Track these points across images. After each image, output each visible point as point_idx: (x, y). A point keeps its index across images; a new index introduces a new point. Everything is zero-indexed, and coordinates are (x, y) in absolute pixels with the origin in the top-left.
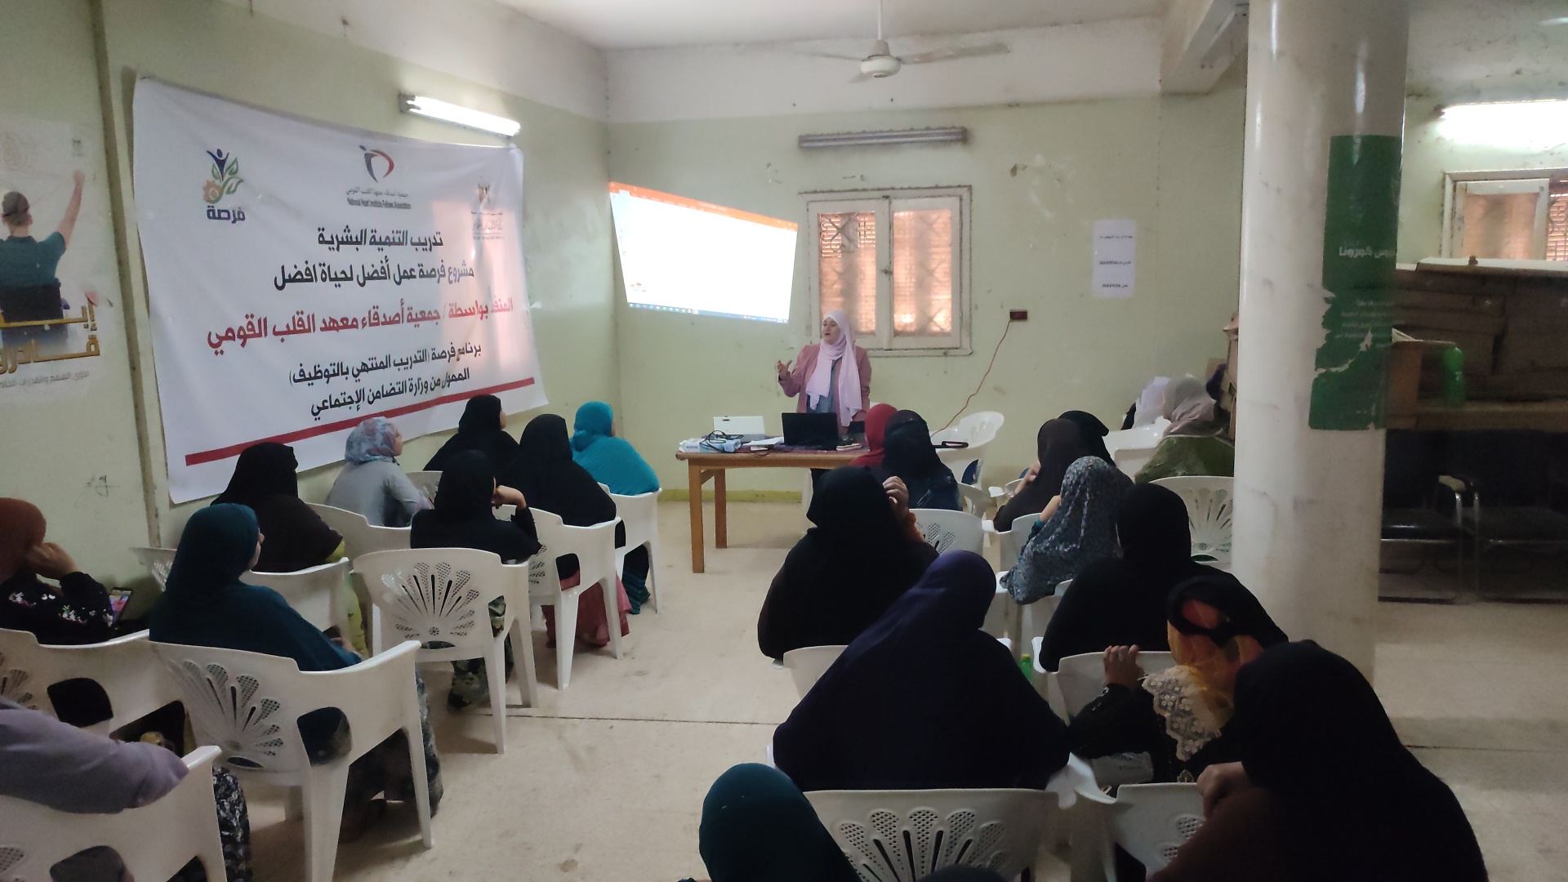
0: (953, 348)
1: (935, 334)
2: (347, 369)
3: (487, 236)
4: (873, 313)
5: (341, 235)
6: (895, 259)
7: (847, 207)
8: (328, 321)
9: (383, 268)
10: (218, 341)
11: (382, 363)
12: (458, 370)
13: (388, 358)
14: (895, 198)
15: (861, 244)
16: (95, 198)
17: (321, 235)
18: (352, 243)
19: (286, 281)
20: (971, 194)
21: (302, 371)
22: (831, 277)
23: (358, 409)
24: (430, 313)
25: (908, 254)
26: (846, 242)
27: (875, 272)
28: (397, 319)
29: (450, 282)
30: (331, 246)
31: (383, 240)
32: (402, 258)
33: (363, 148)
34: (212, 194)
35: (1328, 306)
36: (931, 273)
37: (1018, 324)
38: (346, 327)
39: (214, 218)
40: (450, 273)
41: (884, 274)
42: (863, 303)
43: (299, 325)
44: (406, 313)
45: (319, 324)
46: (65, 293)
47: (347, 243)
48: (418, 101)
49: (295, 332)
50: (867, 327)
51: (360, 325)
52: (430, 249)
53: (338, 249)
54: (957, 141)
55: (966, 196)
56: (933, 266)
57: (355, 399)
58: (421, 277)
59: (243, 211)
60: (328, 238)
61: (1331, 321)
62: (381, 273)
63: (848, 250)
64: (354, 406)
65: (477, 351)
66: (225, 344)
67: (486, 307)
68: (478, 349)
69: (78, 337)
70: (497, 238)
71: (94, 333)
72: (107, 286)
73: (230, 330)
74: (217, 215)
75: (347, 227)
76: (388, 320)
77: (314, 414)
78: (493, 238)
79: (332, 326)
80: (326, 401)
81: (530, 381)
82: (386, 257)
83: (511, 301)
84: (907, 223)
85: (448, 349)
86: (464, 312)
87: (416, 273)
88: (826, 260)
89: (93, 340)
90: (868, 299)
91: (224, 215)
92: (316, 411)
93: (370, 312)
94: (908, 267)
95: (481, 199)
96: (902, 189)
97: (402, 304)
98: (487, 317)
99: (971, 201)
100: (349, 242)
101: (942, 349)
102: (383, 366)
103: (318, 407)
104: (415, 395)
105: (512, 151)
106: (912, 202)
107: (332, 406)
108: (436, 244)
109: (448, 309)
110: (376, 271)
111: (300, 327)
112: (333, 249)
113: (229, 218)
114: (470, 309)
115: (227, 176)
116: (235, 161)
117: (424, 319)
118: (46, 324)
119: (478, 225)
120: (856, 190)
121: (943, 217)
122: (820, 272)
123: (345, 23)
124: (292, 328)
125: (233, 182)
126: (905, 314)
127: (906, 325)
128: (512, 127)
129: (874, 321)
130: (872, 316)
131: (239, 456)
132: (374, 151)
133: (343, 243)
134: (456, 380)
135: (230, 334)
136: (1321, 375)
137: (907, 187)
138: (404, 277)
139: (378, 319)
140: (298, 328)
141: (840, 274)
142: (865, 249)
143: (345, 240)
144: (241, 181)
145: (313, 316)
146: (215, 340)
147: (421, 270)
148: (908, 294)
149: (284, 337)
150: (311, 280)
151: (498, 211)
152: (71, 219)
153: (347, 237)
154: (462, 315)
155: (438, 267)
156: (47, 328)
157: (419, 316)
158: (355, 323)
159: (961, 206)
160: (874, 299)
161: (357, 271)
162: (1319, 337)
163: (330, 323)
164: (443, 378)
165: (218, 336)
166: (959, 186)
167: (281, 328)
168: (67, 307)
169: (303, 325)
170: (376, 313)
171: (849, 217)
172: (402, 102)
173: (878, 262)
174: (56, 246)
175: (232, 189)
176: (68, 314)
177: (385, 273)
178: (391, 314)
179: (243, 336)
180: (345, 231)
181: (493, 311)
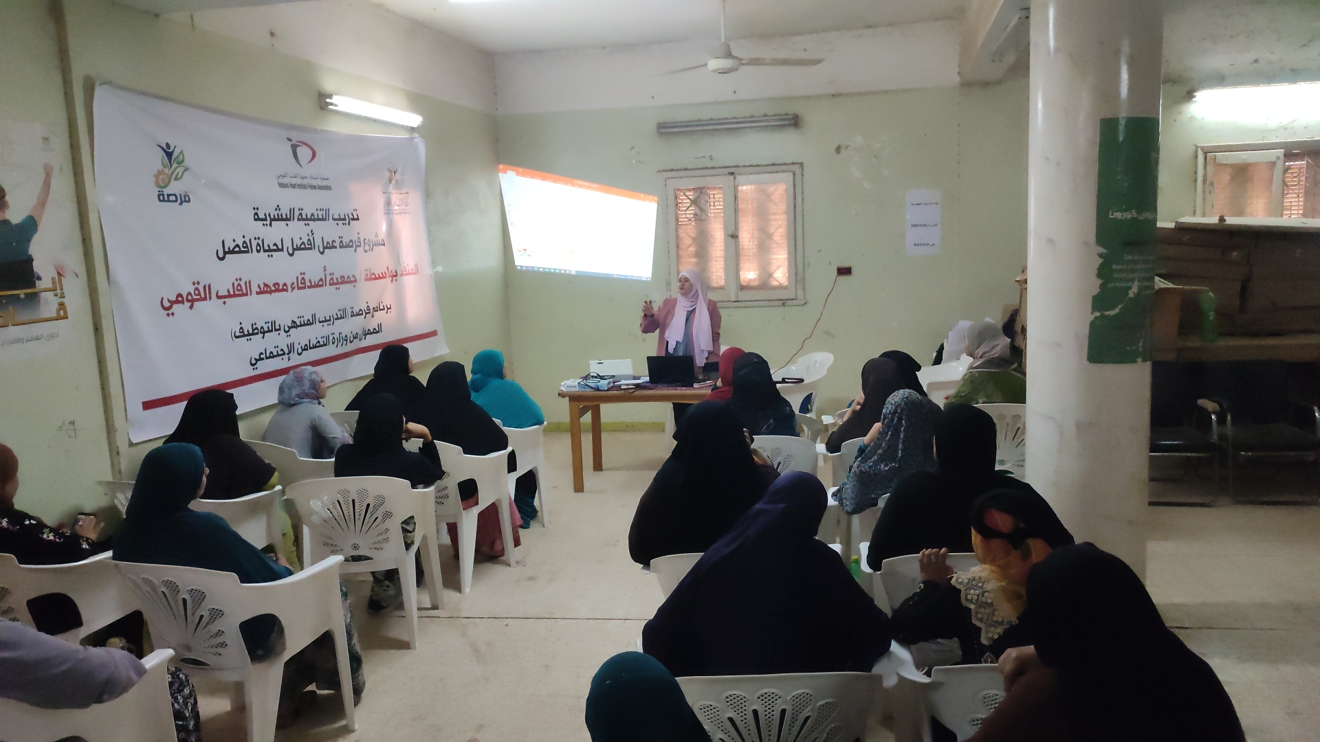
0: (790, 300)
1: (774, 288)
2: (280, 326)
3: (396, 212)
4: (722, 270)
5: (273, 213)
6: (740, 225)
7: (699, 182)
8: (262, 287)
9: (309, 240)
10: (169, 304)
11: (309, 320)
12: (373, 325)
13: (314, 316)
14: (739, 174)
15: (711, 213)
16: (62, 186)
17: (256, 214)
18: (282, 220)
19: (227, 252)
20: (803, 170)
21: (241, 328)
22: (687, 241)
23: (289, 360)
24: (348, 277)
25: (750, 221)
26: (699, 212)
27: (723, 237)
28: (321, 283)
29: (366, 251)
30: (265, 222)
31: (309, 217)
32: (325, 231)
33: (289, 140)
34: (162, 181)
35: (1101, 260)
36: (770, 236)
37: (843, 278)
38: (278, 290)
39: (164, 201)
40: (365, 244)
41: (731, 238)
42: (714, 263)
43: (238, 290)
44: (328, 278)
45: (255, 289)
46: (38, 267)
47: (278, 220)
48: (335, 99)
49: (235, 296)
50: (717, 283)
51: (290, 289)
52: (349, 224)
53: (271, 225)
54: (789, 125)
55: (798, 171)
56: (772, 231)
57: (286, 351)
58: (341, 247)
59: (188, 194)
60: (262, 216)
61: (1104, 272)
62: (308, 244)
63: (701, 218)
64: (286, 357)
65: (388, 309)
66: (176, 307)
67: (396, 272)
68: (389, 307)
69: (49, 304)
70: (405, 213)
71: (62, 300)
72: (73, 261)
73: (180, 295)
74: (166, 199)
75: (278, 206)
76: (313, 284)
77: (252, 365)
78: (401, 213)
79: (265, 290)
80: (262, 353)
81: (434, 333)
82: (312, 231)
83: (416, 266)
84: (750, 195)
85: (364, 307)
86: (377, 276)
87: (337, 244)
88: (682, 227)
89: (62, 305)
90: (718, 259)
91: (172, 198)
92: (253, 362)
93: (297, 278)
94: (751, 232)
95: (390, 181)
96: (744, 166)
97: (325, 270)
98: (396, 280)
99: (803, 175)
100: (280, 219)
101: (781, 300)
102: (309, 323)
103: (255, 359)
104: (337, 346)
105: (416, 140)
106: (752, 177)
107: (267, 358)
108: (353, 219)
109: (364, 273)
110: (303, 243)
111: (239, 291)
112: (267, 225)
113: (176, 201)
114: (382, 274)
115: (175, 165)
116: (182, 152)
117: (343, 282)
118: (21, 293)
119: (388, 203)
120: (706, 168)
121: (779, 190)
122: (677, 237)
123: (272, 34)
124: (232, 293)
125: (180, 170)
126: (749, 271)
127: (750, 280)
128: (415, 120)
129: (723, 277)
130: (721, 273)
131: (186, 402)
132: (300, 142)
133: (275, 220)
134: (371, 333)
135: (180, 299)
136: (1096, 318)
137: (749, 165)
138: (327, 248)
139: (304, 283)
140: (237, 293)
141: (694, 239)
142: (715, 217)
143: (277, 217)
144: (187, 169)
145: (250, 282)
146: (167, 304)
147: (341, 242)
148: (751, 254)
149: (225, 300)
150: (248, 252)
151: (405, 190)
152: (42, 203)
153: (278, 215)
154: (376, 279)
155: (355, 238)
156: (22, 296)
157: (340, 280)
158: (285, 287)
159: (794, 180)
160: (722, 259)
161: (287, 244)
162: (1094, 286)
163: (264, 289)
164: (360, 333)
165: (169, 301)
166: (793, 163)
167: (223, 292)
168: (39, 278)
169: (241, 290)
170: (303, 279)
171: (700, 190)
172: (322, 101)
173: (725, 229)
174: (30, 226)
175: (179, 177)
176: (40, 285)
177: (311, 244)
178: (315, 279)
179: (191, 300)
180: (276, 210)
181: (402, 275)
